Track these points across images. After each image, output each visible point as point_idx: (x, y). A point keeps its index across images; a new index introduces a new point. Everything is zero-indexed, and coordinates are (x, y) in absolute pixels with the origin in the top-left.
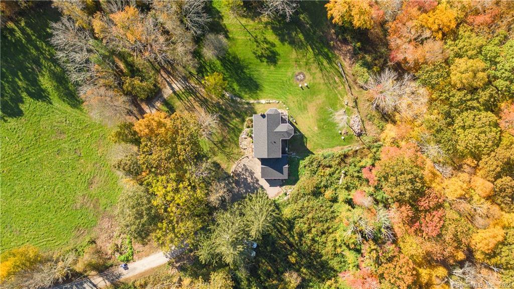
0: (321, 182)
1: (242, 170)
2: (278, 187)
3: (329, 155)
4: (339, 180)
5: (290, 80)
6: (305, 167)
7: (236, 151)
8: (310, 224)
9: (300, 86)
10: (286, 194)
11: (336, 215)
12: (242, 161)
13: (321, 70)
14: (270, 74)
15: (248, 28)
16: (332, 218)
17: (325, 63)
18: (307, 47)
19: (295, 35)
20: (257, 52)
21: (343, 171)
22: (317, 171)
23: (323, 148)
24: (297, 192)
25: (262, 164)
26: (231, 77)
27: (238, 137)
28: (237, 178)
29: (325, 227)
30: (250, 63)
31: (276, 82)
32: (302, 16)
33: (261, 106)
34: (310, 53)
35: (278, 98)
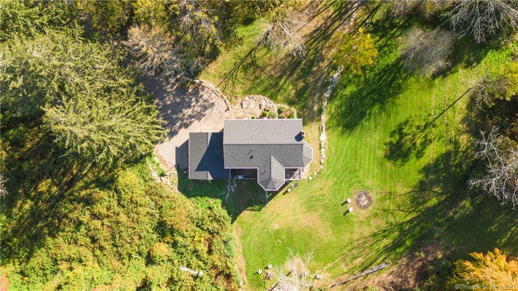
0: (183, 236)
1: (206, 101)
2: (174, 163)
3: (229, 250)
4: (187, 266)
5: (360, 182)
6: (210, 208)
7: (239, 89)
8: (108, 216)
9: (349, 201)
10: (162, 175)
11: (126, 261)
12: (220, 99)
13: (375, 235)
14: (370, 149)
15: (450, 112)
16: (120, 255)
17: (387, 242)
18: (413, 211)
19: (435, 192)
20: (407, 127)
21: (201, 273)
22: (202, 229)
23: (244, 237)
24: (164, 195)
25: (213, 134)
26: (367, 81)
27: (264, 92)
28: (190, 90)
29: (103, 244)
30: (389, 116)
31: (356, 159)
32: (466, 203)
33: (316, 133)
34: (403, 217)
35: (328, 163)
